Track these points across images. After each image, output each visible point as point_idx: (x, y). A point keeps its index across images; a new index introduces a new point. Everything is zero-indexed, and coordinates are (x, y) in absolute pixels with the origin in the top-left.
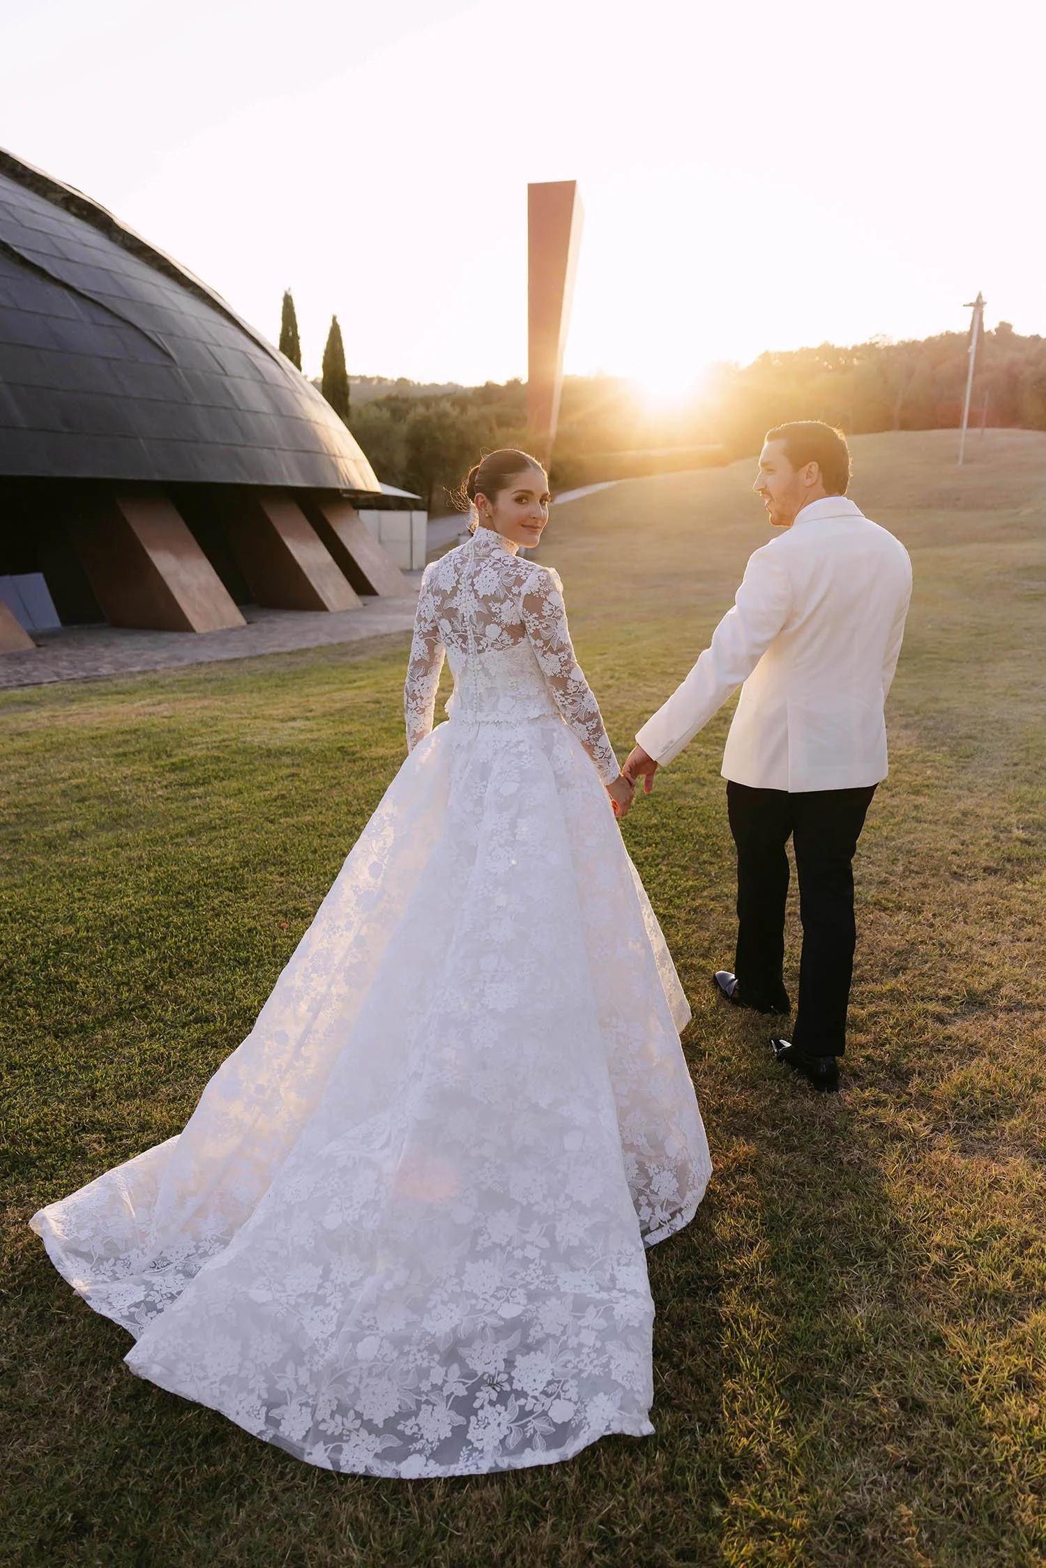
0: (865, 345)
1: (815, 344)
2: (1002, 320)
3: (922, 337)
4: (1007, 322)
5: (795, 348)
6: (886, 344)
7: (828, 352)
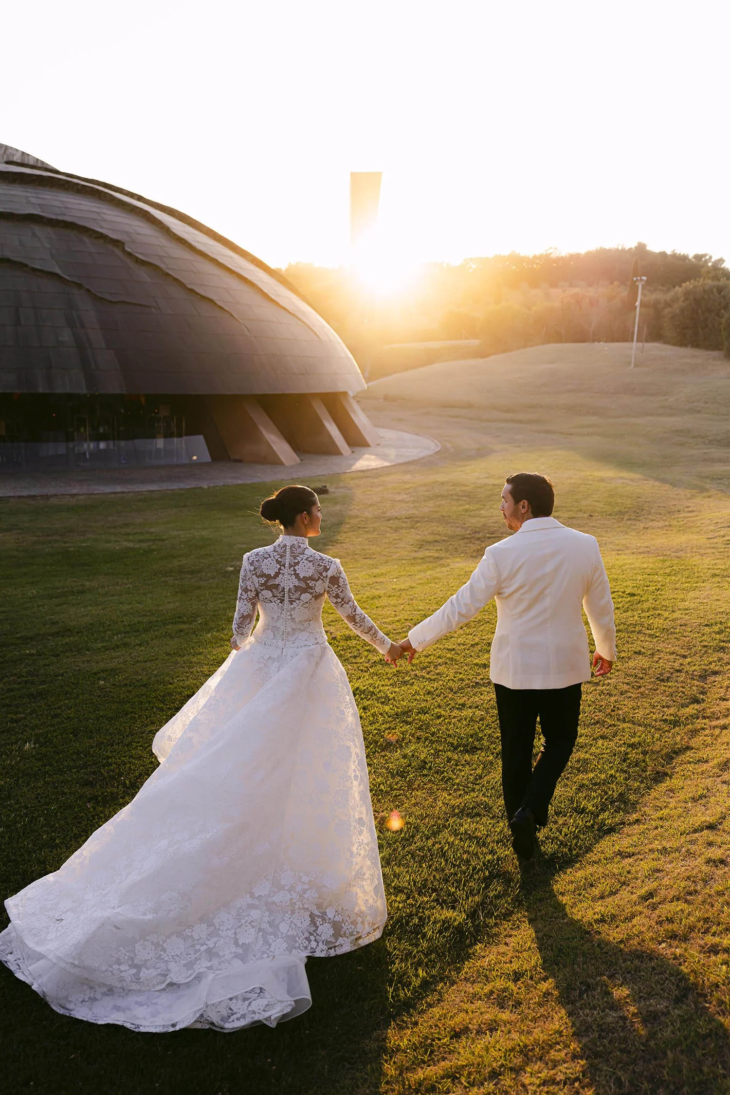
0: (542, 255)
1: (506, 252)
2: (640, 241)
3: (583, 251)
4: (643, 242)
5: (491, 255)
6: (557, 255)
7: (516, 259)
